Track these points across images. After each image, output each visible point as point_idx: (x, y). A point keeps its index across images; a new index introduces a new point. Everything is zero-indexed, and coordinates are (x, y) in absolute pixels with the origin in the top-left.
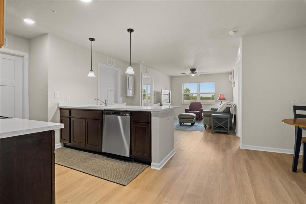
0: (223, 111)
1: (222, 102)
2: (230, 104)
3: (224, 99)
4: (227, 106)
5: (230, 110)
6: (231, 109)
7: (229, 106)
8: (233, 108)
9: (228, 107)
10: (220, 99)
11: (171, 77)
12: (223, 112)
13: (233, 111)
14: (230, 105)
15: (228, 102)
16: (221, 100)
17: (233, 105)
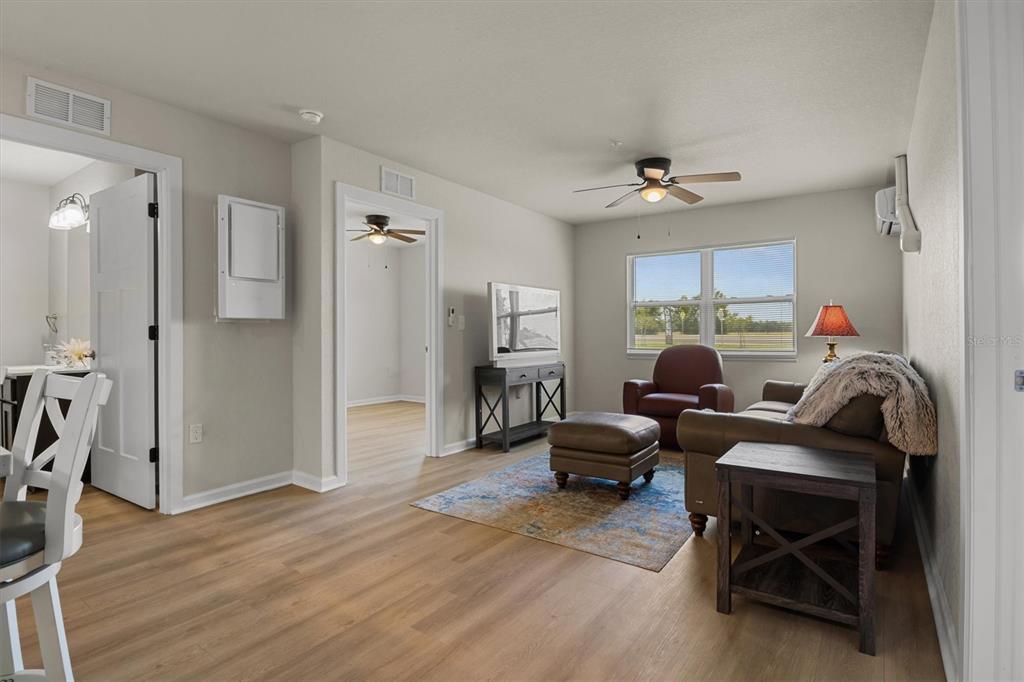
0: (821, 422)
1: (832, 347)
2: (883, 368)
3: (848, 331)
4: (860, 386)
5: (881, 415)
6: (887, 406)
7: (876, 387)
8: (909, 404)
9: (866, 394)
10: (821, 331)
11: (577, 230)
12: (825, 427)
13: (909, 428)
14: (880, 375)
15: (867, 358)
16: (830, 339)
17: (913, 384)
